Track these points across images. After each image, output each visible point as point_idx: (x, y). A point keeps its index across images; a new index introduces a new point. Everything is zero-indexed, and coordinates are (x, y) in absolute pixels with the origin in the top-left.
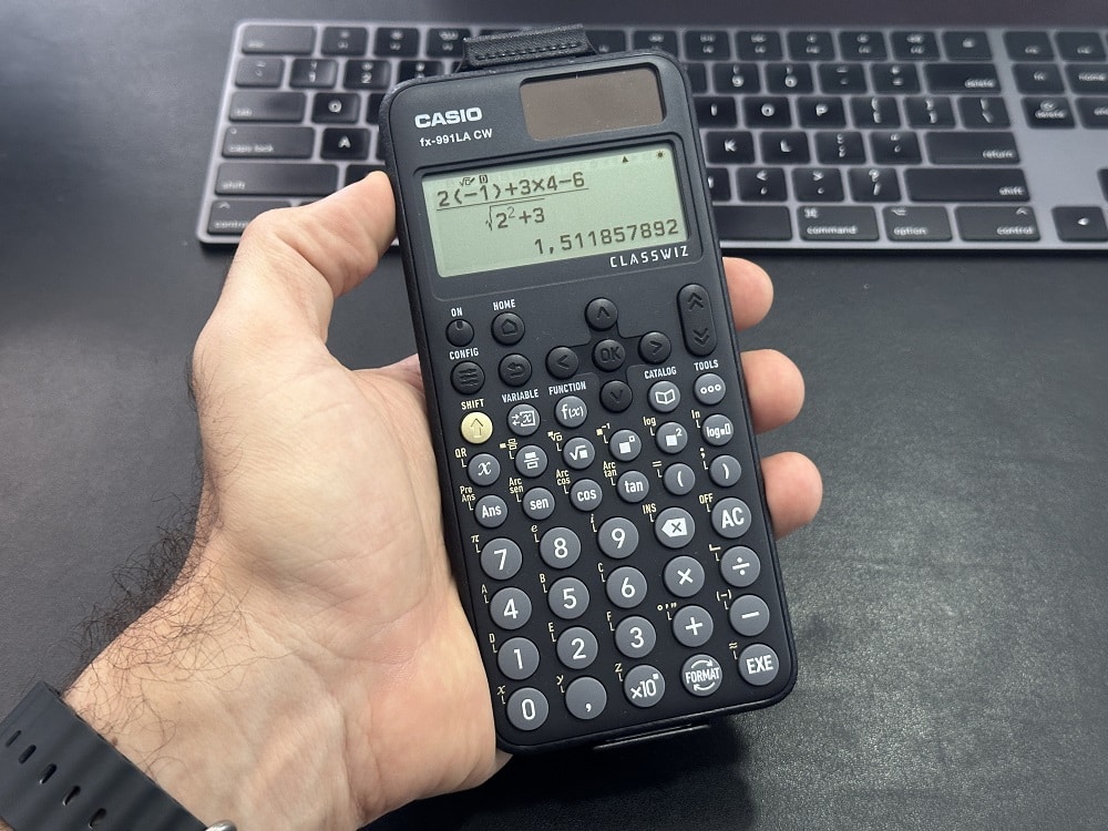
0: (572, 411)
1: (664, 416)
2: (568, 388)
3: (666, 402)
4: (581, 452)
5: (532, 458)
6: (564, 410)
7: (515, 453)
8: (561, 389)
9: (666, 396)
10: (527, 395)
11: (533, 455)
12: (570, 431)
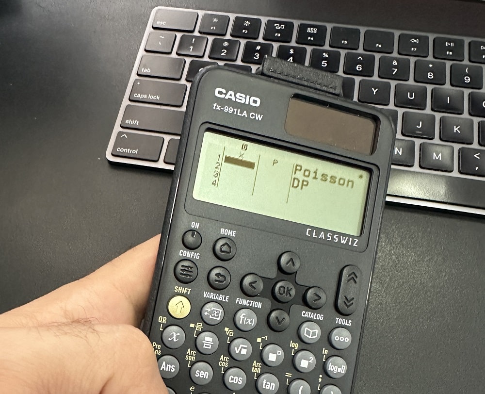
0: (246, 319)
1: (305, 345)
2: (249, 303)
3: (310, 337)
4: (242, 349)
5: (208, 341)
6: (242, 317)
7: (199, 334)
8: (245, 302)
9: (311, 332)
10: (221, 298)
11: (210, 339)
12: (241, 333)
